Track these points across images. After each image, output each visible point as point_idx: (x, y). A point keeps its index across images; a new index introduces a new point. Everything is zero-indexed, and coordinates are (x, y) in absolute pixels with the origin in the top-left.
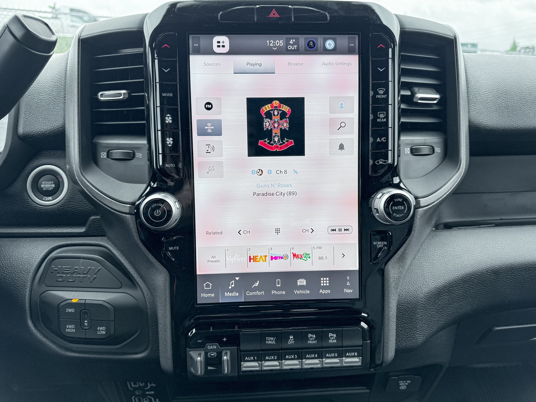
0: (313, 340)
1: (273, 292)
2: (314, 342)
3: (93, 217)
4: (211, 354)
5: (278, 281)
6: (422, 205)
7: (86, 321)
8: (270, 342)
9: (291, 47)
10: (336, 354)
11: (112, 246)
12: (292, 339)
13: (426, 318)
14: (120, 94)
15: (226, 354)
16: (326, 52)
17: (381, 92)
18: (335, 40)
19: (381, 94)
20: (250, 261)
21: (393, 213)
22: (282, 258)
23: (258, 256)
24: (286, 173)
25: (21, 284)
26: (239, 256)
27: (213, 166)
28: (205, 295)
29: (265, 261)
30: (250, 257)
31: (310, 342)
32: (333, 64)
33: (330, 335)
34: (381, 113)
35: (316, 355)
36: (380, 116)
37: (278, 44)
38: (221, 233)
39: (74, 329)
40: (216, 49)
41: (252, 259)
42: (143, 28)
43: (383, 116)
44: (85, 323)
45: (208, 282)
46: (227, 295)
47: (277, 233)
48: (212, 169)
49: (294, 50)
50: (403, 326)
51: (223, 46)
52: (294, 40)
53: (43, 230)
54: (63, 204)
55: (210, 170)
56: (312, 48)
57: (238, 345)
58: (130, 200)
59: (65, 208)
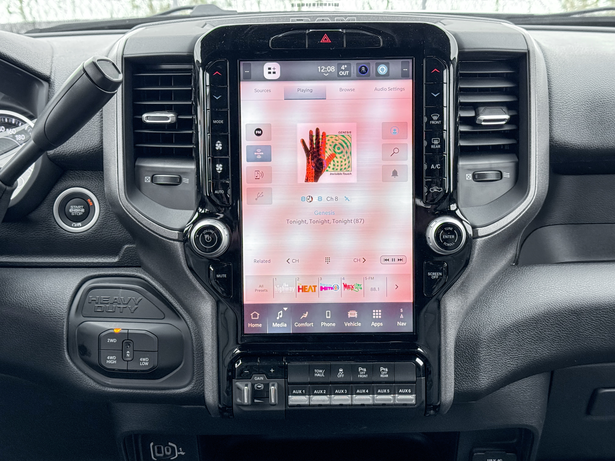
0: (363, 374)
1: (322, 324)
2: (365, 376)
3: (126, 246)
4: (258, 386)
5: (328, 313)
6: (480, 234)
7: (128, 352)
8: (319, 375)
9: (343, 73)
10: (388, 390)
11: (149, 277)
12: (341, 372)
13: (490, 358)
14: (167, 118)
15: (273, 385)
16: (379, 77)
17: (435, 118)
18: (387, 64)
19: (436, 120)
20: (299, 291)
21: (443, 242)
22: (332, 288)
23: (307, 286)
24: (336, 200)
25: (58, 314)
26: (287, 285)
27: (262, 193)
28: (253, 325)
29: (315, 291)
30: (299, 287)
31: (361, 376)
32: (385, 89)
33: (382, 369)
34: (435, 139)
35: (367, 390)
36: (435, 142)
37: (329, 70)
38: (269, 261)
39: (115, 360)
40: (267, 76)
41: (301, 289)
42: (193, 53)
43: (437, 142)
44: (127, 354)
45: (255, 312)
46: (275, 326)
47: (327, 262)
48: (261, 196)
49: (346, 76)
50: (464, 366)
51: (274, 73)
52: (346, 66)
53: (70, 260)
54: (95, 231)
55: (259, 196)
56: (364, 73)
57: (286, 377)
58: (178, 227)
59: (97, 235)
